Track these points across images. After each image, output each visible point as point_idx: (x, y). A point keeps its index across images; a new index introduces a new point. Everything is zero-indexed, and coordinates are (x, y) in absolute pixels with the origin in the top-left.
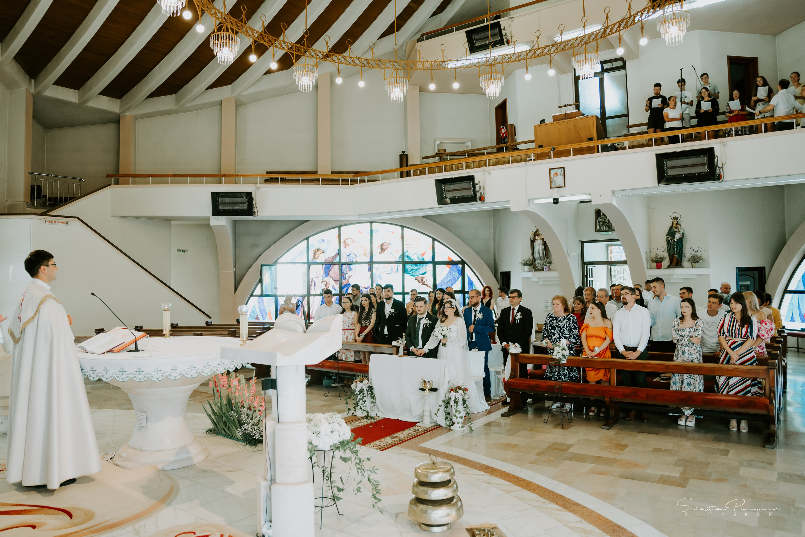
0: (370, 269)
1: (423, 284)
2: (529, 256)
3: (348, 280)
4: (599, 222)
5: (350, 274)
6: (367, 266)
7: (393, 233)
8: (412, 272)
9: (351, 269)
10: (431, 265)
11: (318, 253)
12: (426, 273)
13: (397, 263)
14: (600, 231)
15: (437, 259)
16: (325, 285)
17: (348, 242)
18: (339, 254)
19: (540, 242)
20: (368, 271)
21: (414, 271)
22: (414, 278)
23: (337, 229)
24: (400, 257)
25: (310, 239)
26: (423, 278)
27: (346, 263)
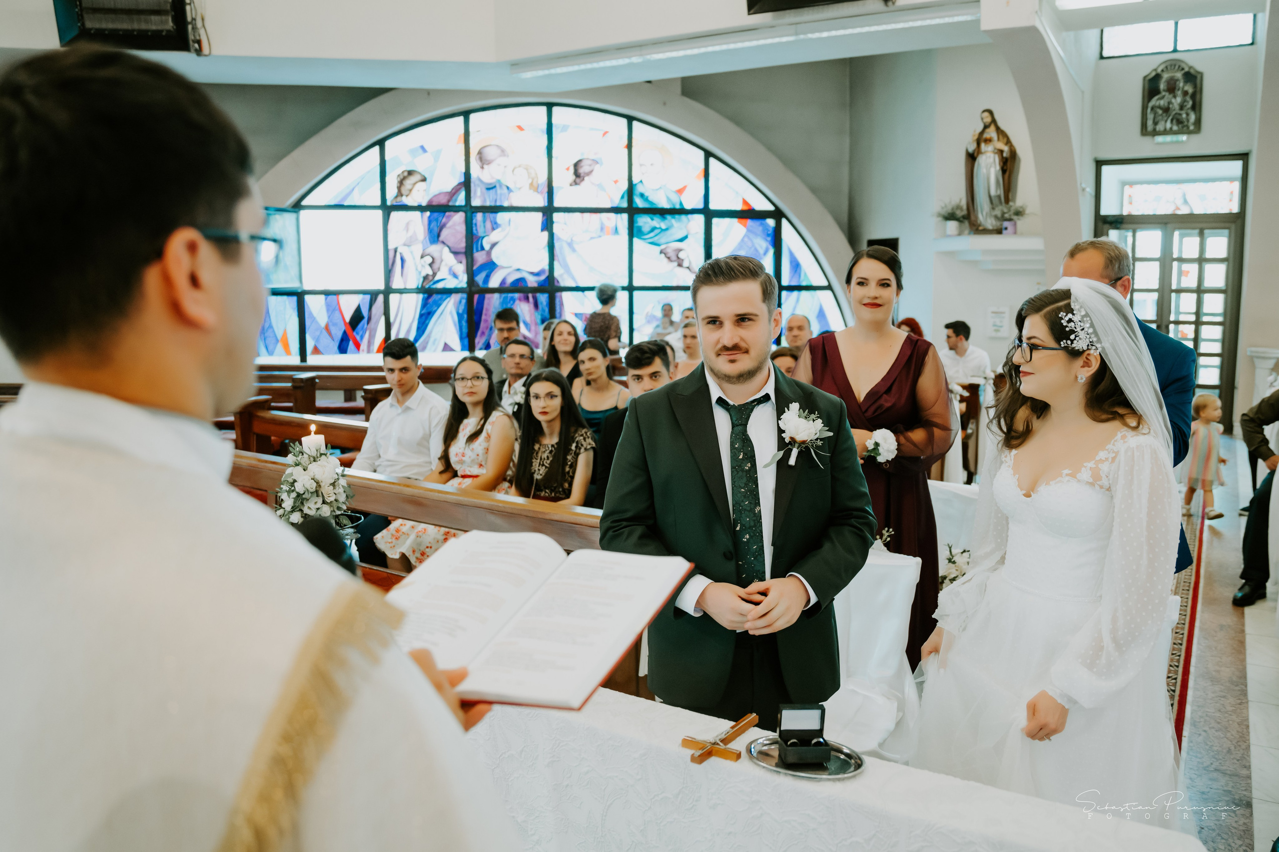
0: (548, 225)
1: (680, 265)
2: (957, 196)
3: (489, 253)
4: (1152, 109)
5: (494, 236)
6: (539, 216)
7: (605, 133)
8: (652, 234)
9: (496, 223)
10: (700, 219)
11: (408, 183)
12: (686, 237)
13: (616, 210)
14: (1155, 133)
15: (713, 206)
16: (431, 265)
17: (490, 153)
18: (467, 184)
19: (992, 160)
20: (542, 230)
21: (657, 231)
22: (658, 249)
23: (461, 119)
24: (622, 197)
25: (388, 143)
26: (680, 250)
27: (484, 209)
